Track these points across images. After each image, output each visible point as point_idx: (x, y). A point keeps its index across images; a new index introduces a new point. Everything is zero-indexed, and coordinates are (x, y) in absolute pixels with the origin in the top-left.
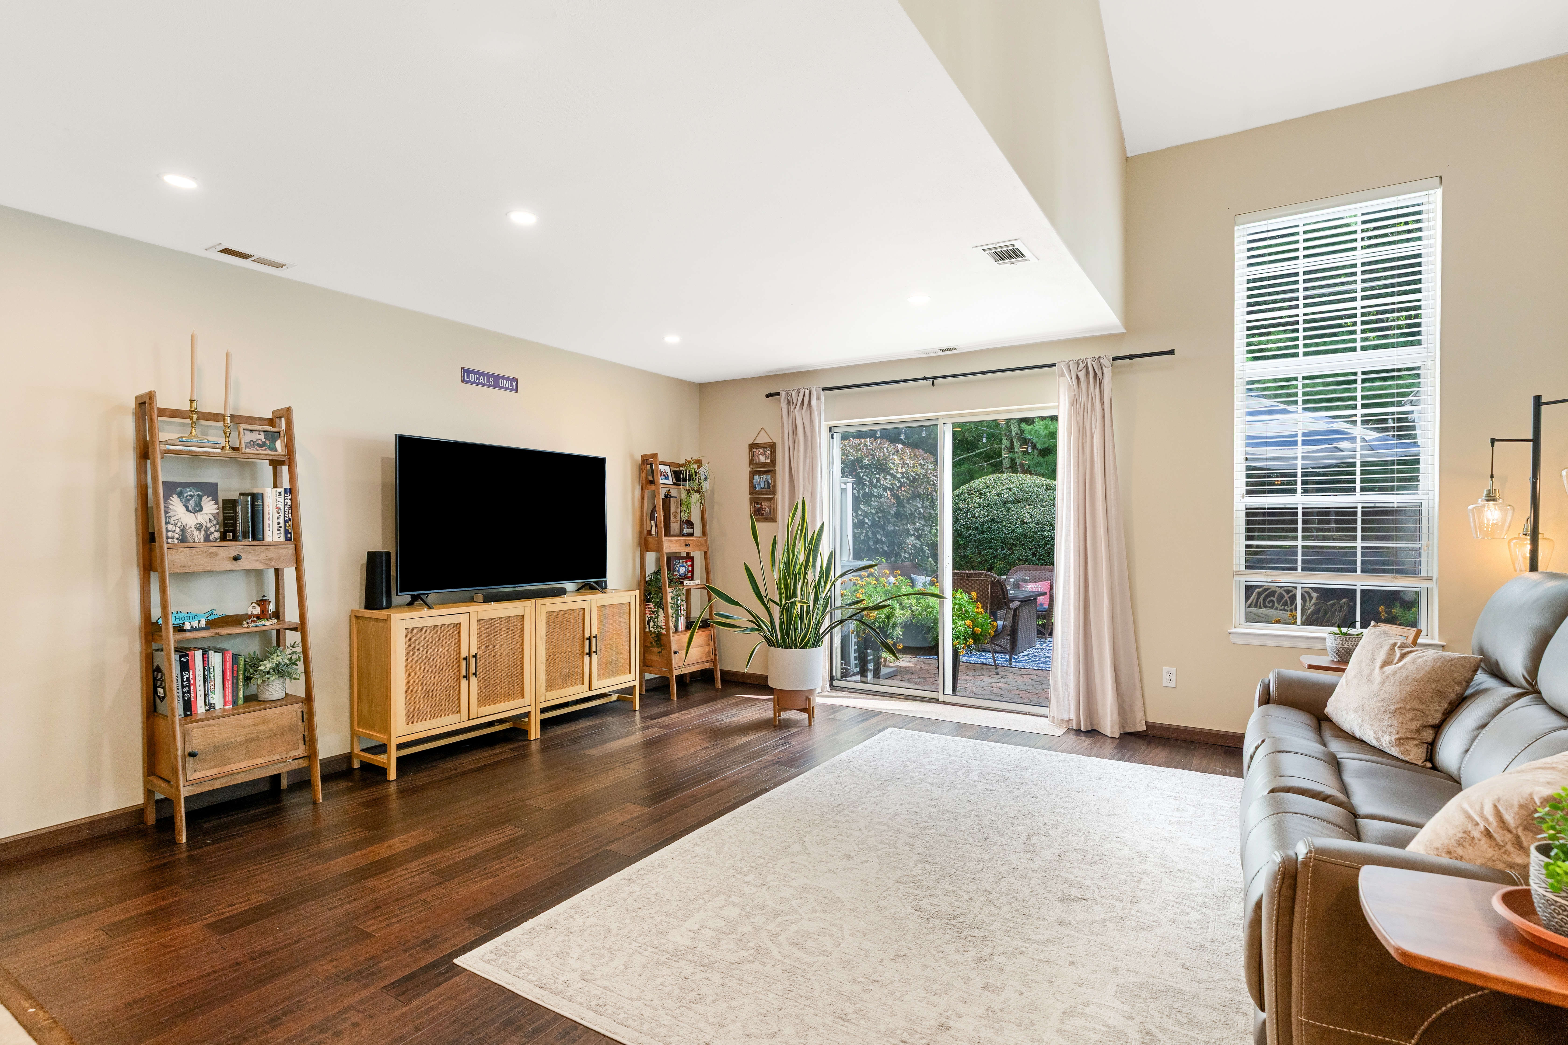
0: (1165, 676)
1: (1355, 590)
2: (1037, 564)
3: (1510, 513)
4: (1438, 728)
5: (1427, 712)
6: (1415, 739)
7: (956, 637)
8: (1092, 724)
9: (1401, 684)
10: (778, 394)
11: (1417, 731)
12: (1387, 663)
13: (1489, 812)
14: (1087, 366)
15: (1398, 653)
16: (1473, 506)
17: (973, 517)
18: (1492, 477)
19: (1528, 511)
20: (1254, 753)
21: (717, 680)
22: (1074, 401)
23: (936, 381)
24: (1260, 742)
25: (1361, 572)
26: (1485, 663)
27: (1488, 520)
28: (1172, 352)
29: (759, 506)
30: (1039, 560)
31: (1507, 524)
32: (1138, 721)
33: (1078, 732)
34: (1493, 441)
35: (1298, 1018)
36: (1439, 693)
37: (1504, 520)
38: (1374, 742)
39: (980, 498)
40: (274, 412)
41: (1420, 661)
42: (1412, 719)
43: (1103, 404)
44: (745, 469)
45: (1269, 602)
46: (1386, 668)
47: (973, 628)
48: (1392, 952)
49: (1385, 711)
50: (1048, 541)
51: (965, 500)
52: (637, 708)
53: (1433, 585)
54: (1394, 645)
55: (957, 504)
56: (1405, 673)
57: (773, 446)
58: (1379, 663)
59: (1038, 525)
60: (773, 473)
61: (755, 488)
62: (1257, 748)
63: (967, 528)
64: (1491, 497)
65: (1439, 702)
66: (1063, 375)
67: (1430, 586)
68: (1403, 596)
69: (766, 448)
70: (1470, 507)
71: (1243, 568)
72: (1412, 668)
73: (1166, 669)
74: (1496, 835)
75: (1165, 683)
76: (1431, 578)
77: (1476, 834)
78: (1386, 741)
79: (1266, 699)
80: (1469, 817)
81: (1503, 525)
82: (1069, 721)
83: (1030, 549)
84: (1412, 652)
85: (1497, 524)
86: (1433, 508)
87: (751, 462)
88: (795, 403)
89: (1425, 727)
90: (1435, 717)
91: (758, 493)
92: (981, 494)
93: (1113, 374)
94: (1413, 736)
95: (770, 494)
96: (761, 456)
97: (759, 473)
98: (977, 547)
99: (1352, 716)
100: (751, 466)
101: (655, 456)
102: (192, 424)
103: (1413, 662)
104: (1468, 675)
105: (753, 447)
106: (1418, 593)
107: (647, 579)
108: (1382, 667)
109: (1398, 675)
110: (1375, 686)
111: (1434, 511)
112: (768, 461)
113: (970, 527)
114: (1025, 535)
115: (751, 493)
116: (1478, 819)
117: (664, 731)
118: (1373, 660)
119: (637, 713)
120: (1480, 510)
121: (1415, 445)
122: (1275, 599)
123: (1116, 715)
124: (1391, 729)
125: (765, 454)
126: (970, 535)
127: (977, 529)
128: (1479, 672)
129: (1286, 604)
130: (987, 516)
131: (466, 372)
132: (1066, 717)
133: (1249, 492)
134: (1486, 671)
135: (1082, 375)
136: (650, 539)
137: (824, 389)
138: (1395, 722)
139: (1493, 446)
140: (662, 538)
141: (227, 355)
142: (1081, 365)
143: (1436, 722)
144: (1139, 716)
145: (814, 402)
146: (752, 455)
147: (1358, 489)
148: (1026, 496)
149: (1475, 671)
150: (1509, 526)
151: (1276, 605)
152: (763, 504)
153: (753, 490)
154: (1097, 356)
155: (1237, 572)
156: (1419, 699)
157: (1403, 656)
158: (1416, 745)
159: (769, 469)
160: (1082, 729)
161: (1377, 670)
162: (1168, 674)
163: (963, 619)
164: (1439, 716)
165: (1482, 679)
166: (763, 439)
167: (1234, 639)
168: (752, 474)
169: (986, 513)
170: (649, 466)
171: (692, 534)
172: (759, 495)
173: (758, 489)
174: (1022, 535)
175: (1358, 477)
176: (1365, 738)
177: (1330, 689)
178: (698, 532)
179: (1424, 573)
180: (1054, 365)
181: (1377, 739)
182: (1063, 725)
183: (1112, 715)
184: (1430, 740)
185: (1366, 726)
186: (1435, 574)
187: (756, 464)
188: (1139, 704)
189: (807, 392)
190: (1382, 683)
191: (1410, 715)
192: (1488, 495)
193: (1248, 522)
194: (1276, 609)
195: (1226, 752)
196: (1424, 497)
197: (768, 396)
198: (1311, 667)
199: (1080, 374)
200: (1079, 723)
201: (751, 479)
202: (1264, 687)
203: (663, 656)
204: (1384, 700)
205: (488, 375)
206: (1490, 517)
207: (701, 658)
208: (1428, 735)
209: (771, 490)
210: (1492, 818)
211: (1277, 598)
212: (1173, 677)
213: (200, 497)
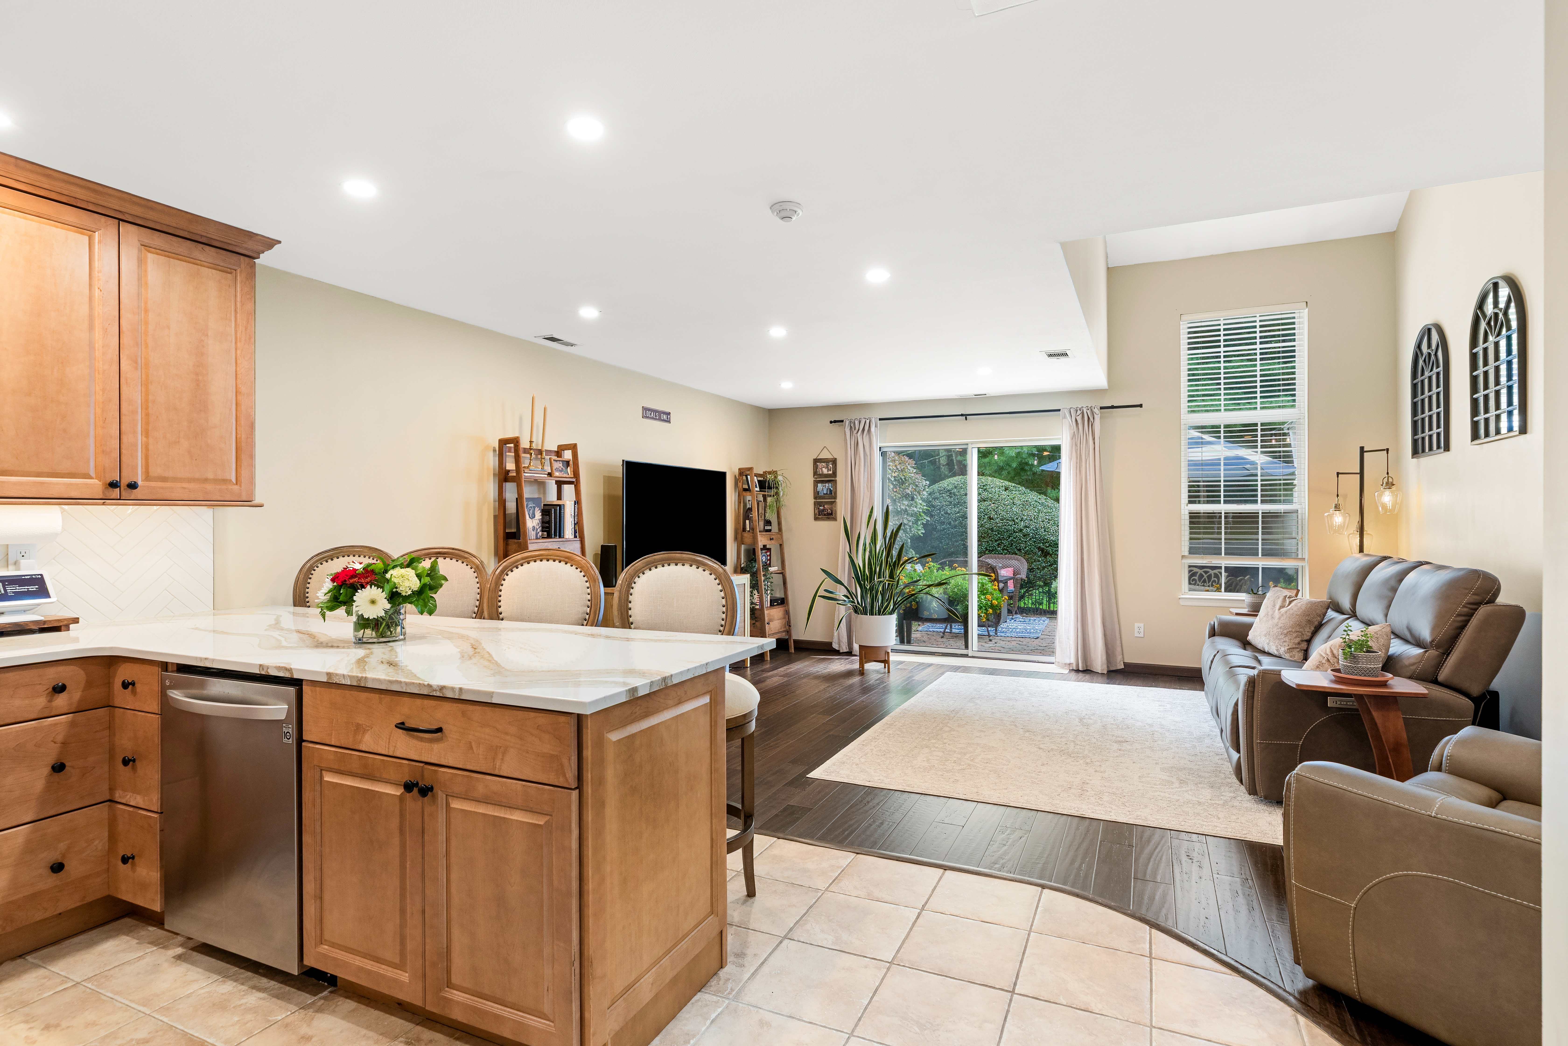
0: (1136, 630)
1: (1258, 568)
2: (1002, 554)
3: (1348, 519)
4: (1309, 641)
5: (1304, 633)
6: (1297, 648)
7: (980, 608)
8: (1087, 666)
9: (1289, 618)
10: (842, 421)
11: (1299, 643)
12: (1281, 607)
13: (1328, 652)
14: (1083, 413)
15: (1288, 601)
16: (1327, 514)
17: (946, 513)
18: (1338, 496)
19: (1357, 518)
20: (1213, 659)
21: (791, 646)
22: (1073, 437)
23: (968, 417)
24: (1216, 652)
25: (1262, 556)
26: (1332, 604)
27: (1336, 523)
28: (1141, 406)
29: (822, 508)
30: (1003, 550)
31: (1346, 525)
32: (1118, 661)
33: (1077, 671)
34: (1338, 474)
35: (1257, 740)
36: (1310, 622)
37: (1344, 523)
38: (1276, 653)
39: (951, 497)
40: (559, 446)
41: (1299, 604)
42: (1296, 637)
43: (1094, 439)
44: (810, 479)
45: (1193, 581)
46: (1282, 610)
47: (992, 601)
48: (1294, 686)
49: (1282, 634)
50: (1012, 534)
51: (937, 498)
52: (749, 666)
53: (1305, 564)
54: (1286, 596)
55: (930, 501)
56: (1291, 612)
57: (834, 461)
58: (1277, 607)
59: (1003, 520)
60: (834, 482)
61: (818, 494)
62: (1215, 656)
63: (941, 523)
64: (1337, 507)
65: (1310, 627)
66: (1065, 417)
67: (1303, 564)
68: (1287, 571)
69: (829, 462)
70: (1326, 514)
71: (1186, 553)
72: (1295, 609)
73: (1137, 625)
74: (1331, 661)
75: (1136, 635)
76: (1303, 559)
77: (1324, 661)
78: (1282, 650)
79: (1213, 633)
80: (1321, 656)
81: (1344, 526)
82: (1070, 664)
83: (996, 541)
84: (1295, 600)
85: (1341, 525)
86: (1305, 514)
87: (815, 473)
88: (857, 428)
89: (1302, 641)
90: (1307, 635)
91: (821, 498)
92: (950, 493)
93: (1101, 418)
94: (1297, 646)
95: (832, 499)
96: (824, 469)
97: (822, 482)
98: (951, 540)
99: (1263, 638)
100: (815, 477)
101: (751, 469)
102: (531, 458)
103: (1296, 605)
104: (1324, 611)
105: (816, 461)
106: (1297, 570)
107: (742, 566)
108: (1279, 609)
109: (1288, 613)
110: (1276, 621)
111: (1305, 516)
112: (830, 472)
113: (944, 522)
114: (992, 528)
115: (815, 498)
116: (1324, 655)
117: (786, 679)
118: (1274, 606)
119: (749, 669)
120: (1331, 516)
121: (1294, 467)
122: (1196, 578)
123: (1104, 657)
124: (1284, 644)
125: (827, 467)
126: (944, 529)
127: (950, 524)
128: (1329, 610)
129: (1204, 581)
130: (958, 512)
131: (645, 409)
132: (1068, 662)
133: (1190, 502)
134: (1333, 610)
135: (1079, 419)
136: (745, 534)
137: (880, 419)
138: (1287, 639)
139: (1338, 477)
140: (757, 534)
141: (545, 409)
142: (1079, 412)
143: (1308, 638)
144: (1119, 658)
145: (873, 429)
146: (815, 467)
147: (1259, 501)
148: (990, 495)
149: (1328, 609)
150: (1348, 526)
151: (1198, 582)
152: (825, 506)
153: (817, 495)
154: (1090, 406)
155: (1183, 557)
156: (1300, 626)
157: (1290, 602)
158: (1298, 652)
159: (831, 479)
160: (1081, 669)
161: (1277, 611)
162: (1138, 629)
163: (984, 594)
164: (1309, 634)
165: (1331, 614)
166: (825, 455)
167: (1182, 603)
168: (816, 483)
169: (957, 510)
170: (744, 477)
171: (770, 531)
172: (822, 499)
173: (821, 494)
174: (989, 529)
175: (1259, 493)
176: (1270, 651)
177: (1250, 626)
178: (774, 528)
179: (1300, 556)
180: (1059, 410)
181: (1277, 650)
182: (1066, 667)
183: (1102, 658)
184: (1305, 648)
185: (1271, 644)
186: (1306, 556)
187: (820, 474)
188: (1119, 649)
189: (868, 422)
190: (1279, 618)
191: (1295, 635)
192: (1336, 507)
193: (1191, 523)
194: (1198, 585)
195: (1179, 679)
196: (1299, 506)
197: (831, 422)
198: (1237, 614)
199: (1077, 418)
200: (1078, 665)
201: (815, 486)
202: (1211, 627)
203: (756, 626)
204: (1281, 628)
205: (655, 411)
206: (1337, 521)
207: (781, 628)
208: (1304, 645)
209: (832, 495)
210: (1329, 654)
211: (1198, 578)
212: (1142, 630)
213: (534, 507)
